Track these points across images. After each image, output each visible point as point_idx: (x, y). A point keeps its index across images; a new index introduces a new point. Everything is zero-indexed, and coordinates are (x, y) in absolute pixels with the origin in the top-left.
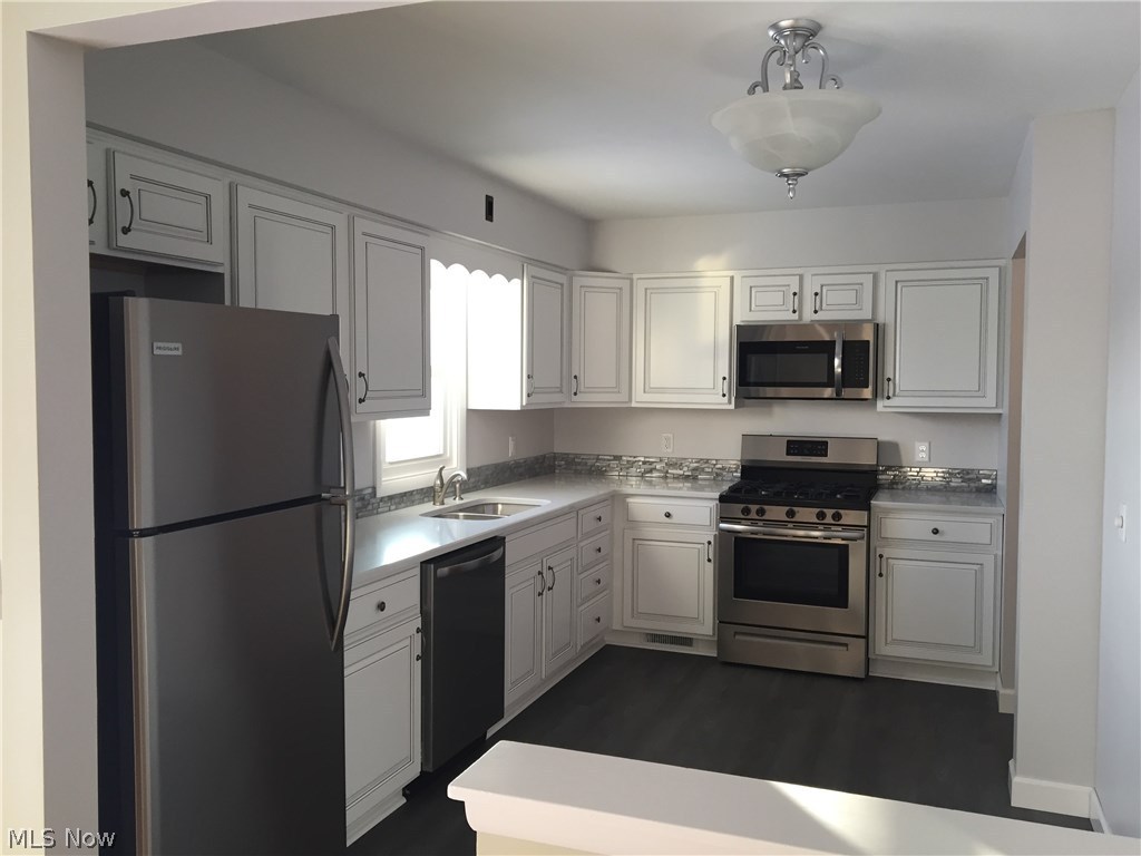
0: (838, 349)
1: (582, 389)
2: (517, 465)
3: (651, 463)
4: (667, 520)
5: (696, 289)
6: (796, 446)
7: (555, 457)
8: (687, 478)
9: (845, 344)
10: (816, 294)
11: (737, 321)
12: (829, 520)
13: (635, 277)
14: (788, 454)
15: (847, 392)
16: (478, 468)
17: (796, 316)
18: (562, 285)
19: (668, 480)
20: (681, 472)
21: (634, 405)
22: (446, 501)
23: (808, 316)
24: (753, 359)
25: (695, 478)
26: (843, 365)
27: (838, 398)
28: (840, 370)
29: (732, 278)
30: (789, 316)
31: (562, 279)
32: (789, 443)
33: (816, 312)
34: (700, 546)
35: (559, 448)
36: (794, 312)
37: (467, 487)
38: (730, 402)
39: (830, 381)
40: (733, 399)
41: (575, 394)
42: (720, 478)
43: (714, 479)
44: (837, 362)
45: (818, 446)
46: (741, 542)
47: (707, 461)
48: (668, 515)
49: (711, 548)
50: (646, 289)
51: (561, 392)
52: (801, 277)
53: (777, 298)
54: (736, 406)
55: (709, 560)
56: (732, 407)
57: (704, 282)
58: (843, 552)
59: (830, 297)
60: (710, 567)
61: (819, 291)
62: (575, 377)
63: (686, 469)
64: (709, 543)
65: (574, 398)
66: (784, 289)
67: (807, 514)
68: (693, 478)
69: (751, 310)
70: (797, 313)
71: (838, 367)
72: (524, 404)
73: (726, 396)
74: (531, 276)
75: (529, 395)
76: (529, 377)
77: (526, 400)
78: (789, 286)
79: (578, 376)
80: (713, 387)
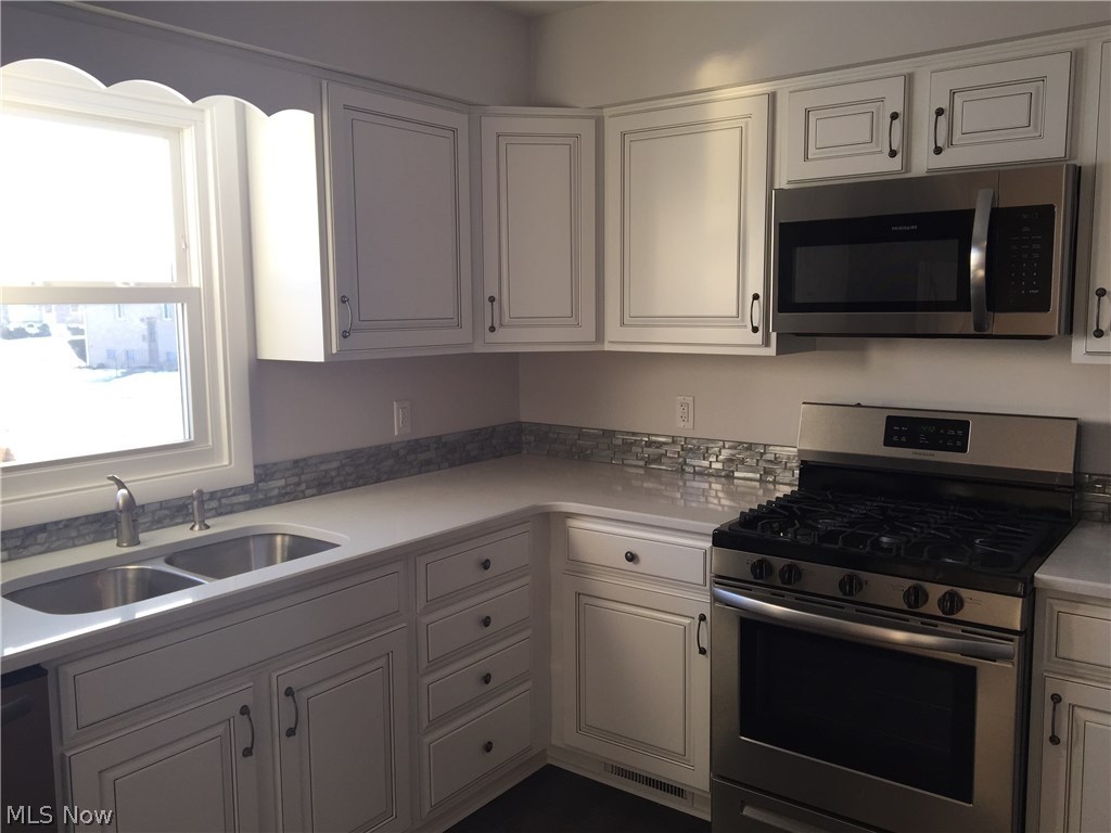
0: (980, 227)
1: (506, 320)
3: (661, 444)
4: (630, 565)
6: (904, 427)
7: (518, 428)
8: (717, 475)
9: (998, 216)
10: (940, 112)
11: (782, 182)
12: (932, 607)
13: (607, 112)
14: (888, 443)
15: (1004, 321)
16: (296, 462)
17: (895, 165)
18: (454, 131)
19: (688, 476)
20: (706, 463)
21: (607, 347)
22: (142, 536)
23: (924, 162)
24: (801, 253)
25: (730, 477)
26: (989, 263)
27: (980, 334)
28: (981, 273)
29: (772, 97)
30: (879, 165)
31: (459, 120)
32: (891, 421)
33: (938, 151)
34: (687, 621)
35: (529, 414)
36: (893, 154)
37: (256, 495)
38: (766, 343)
39: (962, 302)
40: (772, 336)
41: (492, 329)
42: (770, 479)
43: (760, 480)
44: (976, 257)
45: (948, 430)
46: (752, 629)
47: (750, 447)
48: (631, 557)
49: (705, 629)
50: (623, 135)
51: (459, 325)
52: (909, 80)
53: (858, 128)
54: (779, 352)
55: (702, 651)
56: (772, 351)
57: (715, 111)
58: (962, 683)
59: (969, 115)
60: (701, 667)
61: (945, 105)
62: (492, 299)
63: (713, 459)
64: (702, 618)
65: (490, 337)
66: (868, 108)
67: (889, 588)
68: (727, 477)
69: (806, 158)
70: (899, 156)
71: (979, 267)
72: (334, 351)
73: (760, 333)
74: (346, 107)
75: (344, 335)
76: (343, 300)
77: (340, 344)
78: (882, 100)
79: (497, 297)
80: (735, 314)
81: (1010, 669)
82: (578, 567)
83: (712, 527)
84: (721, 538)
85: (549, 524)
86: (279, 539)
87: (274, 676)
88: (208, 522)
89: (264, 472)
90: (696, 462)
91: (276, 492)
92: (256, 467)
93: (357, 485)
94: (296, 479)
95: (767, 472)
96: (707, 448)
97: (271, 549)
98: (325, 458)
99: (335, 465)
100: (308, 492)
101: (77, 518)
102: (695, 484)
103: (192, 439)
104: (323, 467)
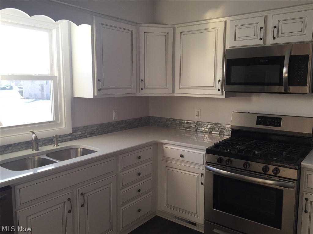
0: (286, 61)
1: (146, 86)
2: (119, 123)
3: (190, 123)
4: (181, 158)
5: (206, 30)
6: (262, 119)
7: (149, 118)
8: (207, 132)
9: (292, 58)
10: (275, 27)
11: (227, 47)
12: (270, 172)
13: (176, 26)
14: (257, 124)
15: (292, 89)
16: (84, 127)
17: (261, 42)
18: (132, 31)
19: (198, 133)
20: (204, 129)
21: (175, 95)
22: (39, 148)
23: (270, 42)
24: (233, 68)
26: (289, 72)
27: (286, 92)
28: (287, 75)
29: (225, 22)
30: (256, 42)
31: (133, 28)
32: (258, 117)
33: (274, 38)
34: (198, 175)
35: (152, 114)
36: (261, 39)
37: (72, 137)
38: (222, 94)
39: (280, 83)
40: (224, 92)
41: (142, 89)
42: (222, 134)
43: (220, 134)
44: (285, 70)
45: (275, 120)
46: (217, 177)
47: (217, 124)
48: (182, 156)
49: (203, 177)
50: (181, 33)
51: (132, 88)
52: (266, 17)
53: (251, 31)
54: (226, 97)
55: (202, 184)
56: (224, 96)
57: (211, 26)
59: (283, 28)
60: (202, 188)
61: (276, 25)
62: (142, 80)
63: (206, 128)
64: (202, 174)
65: (141, 91)
66: (255, 25)
67: (258, 166)
68: (209, 133)
69: (235, 40)
70: (262, 40)
71: (286, 73)
72: (96, 95)
73: (220, 91)
74: (100, 24)
75: (99, 90)
76: (99, 80)
77: (98, 93)
78: (258, 23)
79: (143, 80)
80: (213, 86)
81: (293, 191)
82: (166, 159)
83: (206, 148)
84: (208, 151)
85: (158, 146)
86: (79, 149)
87: (78, 189)
88: (59, 144)
89: (75, 130)
90: (201, 129)
91: (78, 136)
92: (73, 128)
93: (102, 134)
94: (84, 132)
95: (221, 132)
96: (204, 125)
97: (77, 152)
98: (92, 126)
99: (96, 128)
100: (88, 136)
101: (20, 143)
102: (200, 135)
103: (54, 120)
104: (92, 129)
